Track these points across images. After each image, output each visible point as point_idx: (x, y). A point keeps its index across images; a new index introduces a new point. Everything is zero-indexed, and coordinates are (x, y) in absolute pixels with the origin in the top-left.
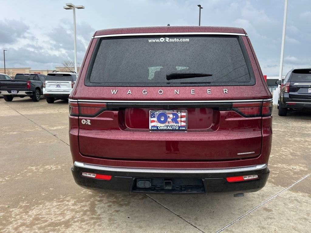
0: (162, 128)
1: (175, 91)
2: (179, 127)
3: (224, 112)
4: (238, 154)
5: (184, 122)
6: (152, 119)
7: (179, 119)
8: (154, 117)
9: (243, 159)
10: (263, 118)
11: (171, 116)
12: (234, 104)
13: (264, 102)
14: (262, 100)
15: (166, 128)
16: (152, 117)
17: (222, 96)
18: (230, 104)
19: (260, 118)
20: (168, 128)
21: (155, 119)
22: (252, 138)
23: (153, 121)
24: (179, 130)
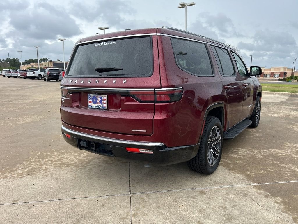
0: (94, 107)
1: (97, 80)
2: (102, 107)
3: (124, 97)
4: (133, 130)
5: (105, 103)
6: (90, 100)
7: (103, 101)
8: (91, 99)
9: (138, 135)
10: (156, 104)
11: (99, 99)
12: (129, 91)
13: (156, 91)
14: (154, 89)
15: (95, 107)
16: (89, 99)
17: (122, 86)
18: (127, 91)
19: (153, 104)
20: (97, 107)
21: (91, 100)
22: (144, 119)
23: (90, 102)
24: (102, 109)
